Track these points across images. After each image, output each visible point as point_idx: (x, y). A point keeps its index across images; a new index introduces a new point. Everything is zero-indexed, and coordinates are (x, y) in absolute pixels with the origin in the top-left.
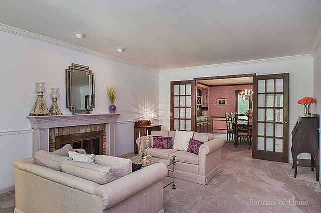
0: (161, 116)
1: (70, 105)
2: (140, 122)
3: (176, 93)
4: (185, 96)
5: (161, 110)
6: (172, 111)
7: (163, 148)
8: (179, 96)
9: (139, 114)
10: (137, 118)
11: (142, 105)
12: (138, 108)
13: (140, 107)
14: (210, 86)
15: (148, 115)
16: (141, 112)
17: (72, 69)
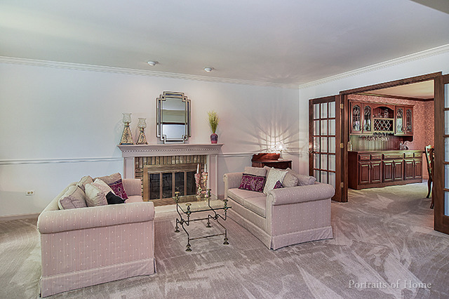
0: (302, 149)
1: (160, 134)
2: (261, 156)
3: (317, 116)
4: (328, 119)
5: (301, 140)
6: (311, 141)
7: (250, 189)
8: (320, 119)
9: (260, 145)
10: (257, 150)
11: (266, 133)
12: (258, 137)
13: (262, 135)
14: (424, 100)
15: (276, 145)
16: (263, 142)
17: (163, 97)
